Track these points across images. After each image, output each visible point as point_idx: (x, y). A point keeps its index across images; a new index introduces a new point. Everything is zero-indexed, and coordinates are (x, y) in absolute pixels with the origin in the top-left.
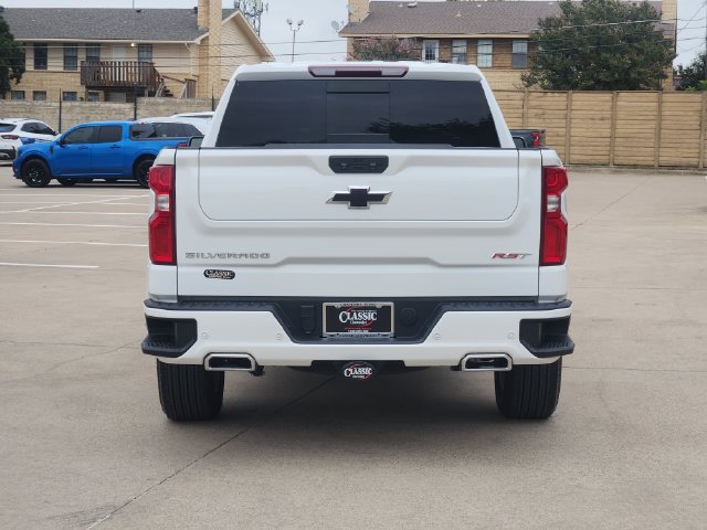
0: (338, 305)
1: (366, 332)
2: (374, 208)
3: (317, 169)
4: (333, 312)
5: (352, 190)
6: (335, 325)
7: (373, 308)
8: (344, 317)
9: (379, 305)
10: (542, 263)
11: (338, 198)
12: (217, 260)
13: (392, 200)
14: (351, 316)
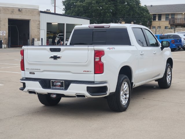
0: (54, 81)
1: (59, 87)
2: (58, 59)
3: (48, 51)
4: (53, 82)
5: (54, 56)
6: (53, 85)
7: (60, 82)
8: (55, 84)
9: (61, 81)
10: (95, 73)
11: (52, 57)
12: (31, 70)
13: (62, 58)
14: (56, 83)
